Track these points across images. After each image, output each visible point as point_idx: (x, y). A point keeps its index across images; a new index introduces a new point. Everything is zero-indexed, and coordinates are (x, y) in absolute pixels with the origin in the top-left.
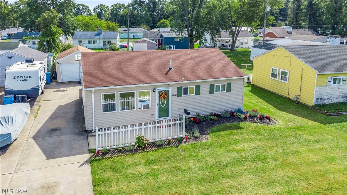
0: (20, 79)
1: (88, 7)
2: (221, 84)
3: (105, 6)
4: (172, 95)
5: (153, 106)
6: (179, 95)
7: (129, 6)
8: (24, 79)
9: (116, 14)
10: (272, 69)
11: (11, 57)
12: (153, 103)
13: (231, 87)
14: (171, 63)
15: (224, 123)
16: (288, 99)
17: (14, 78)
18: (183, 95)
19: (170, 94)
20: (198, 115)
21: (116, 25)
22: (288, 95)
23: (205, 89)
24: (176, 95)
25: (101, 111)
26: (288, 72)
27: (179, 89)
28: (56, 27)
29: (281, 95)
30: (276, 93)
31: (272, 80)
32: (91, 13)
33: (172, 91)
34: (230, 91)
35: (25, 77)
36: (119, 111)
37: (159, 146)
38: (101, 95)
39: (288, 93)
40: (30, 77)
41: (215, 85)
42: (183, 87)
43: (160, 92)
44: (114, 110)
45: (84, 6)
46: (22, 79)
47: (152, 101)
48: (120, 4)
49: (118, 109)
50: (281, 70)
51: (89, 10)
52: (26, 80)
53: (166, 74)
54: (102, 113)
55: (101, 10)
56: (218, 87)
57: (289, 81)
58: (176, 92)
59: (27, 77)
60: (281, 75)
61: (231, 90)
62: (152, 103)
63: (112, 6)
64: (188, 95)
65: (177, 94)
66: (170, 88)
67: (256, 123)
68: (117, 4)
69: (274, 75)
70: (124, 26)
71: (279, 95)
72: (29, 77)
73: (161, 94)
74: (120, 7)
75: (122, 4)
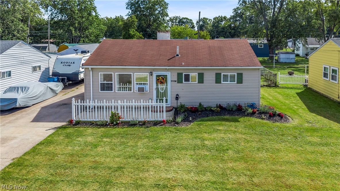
0: (65, 64)
1: (191, 20)
2: (229, 74)
3: (207, 19)
4: (172, 81)
5: (151, 90)
6: (179, 81)
7: (231, 18)
8: (69, 64)
9: (217, 27)
10: (325, 68)
11: (77, 50)
12: (151, 87)
13: (242, 78)
14: (178, 49)
15: (225, 115)
16: (338, 103)
17: (62, 63)
18: (184, 82)
19: (169, 79)
20: (200, 104)
21: (207, 34)
22: (339, 98)
23: (210, 77)
24: (175, 81)
25: (99, 89)
26: (337, 69)
27: (179, 75)
28: (134, 30)
29: (332, 99)
30: (328, 97)
31: (325, 81)
32: (194, 25)
33: (171, 76)
34: (241, 83)
35: (70, 63)
36: (116, 92)
37: (132, 124)
38: (99, 74)
39: (339, 95)
40: (74, 63)
41: (222, 74)
42: (184, 74)
43: (158, 76)
44: (112, 90)
45: (188, 19)
46: (67, 64)
47: (149, 85)
48: (222, 16)
49: (115, 90)
50: (332, 68)
51: (192, 23)
52: (70, 65)
53: (169, 60)
54: (100, 91)
55: (204, 23)
56: (226, 77)
57: (338, 81)
58: (176, 78)
59: (71, 63)
60: (331, 73)
61: (243, 82)
62: (149, 87)
63: (214, 19)
64: (190, 82)
65: (177, 80)
66: (169, 74)
67: (263, 119)
68: (219, 16)
69: (325, 75)
70: (223, 37)
71: (331, 99)
72: (72, 63)
73: (158, 78)
74: (222, 19)
75: (223, 16)
